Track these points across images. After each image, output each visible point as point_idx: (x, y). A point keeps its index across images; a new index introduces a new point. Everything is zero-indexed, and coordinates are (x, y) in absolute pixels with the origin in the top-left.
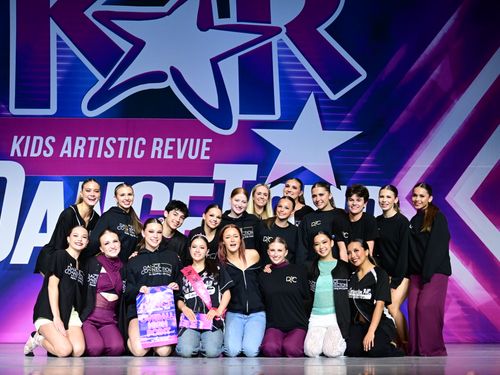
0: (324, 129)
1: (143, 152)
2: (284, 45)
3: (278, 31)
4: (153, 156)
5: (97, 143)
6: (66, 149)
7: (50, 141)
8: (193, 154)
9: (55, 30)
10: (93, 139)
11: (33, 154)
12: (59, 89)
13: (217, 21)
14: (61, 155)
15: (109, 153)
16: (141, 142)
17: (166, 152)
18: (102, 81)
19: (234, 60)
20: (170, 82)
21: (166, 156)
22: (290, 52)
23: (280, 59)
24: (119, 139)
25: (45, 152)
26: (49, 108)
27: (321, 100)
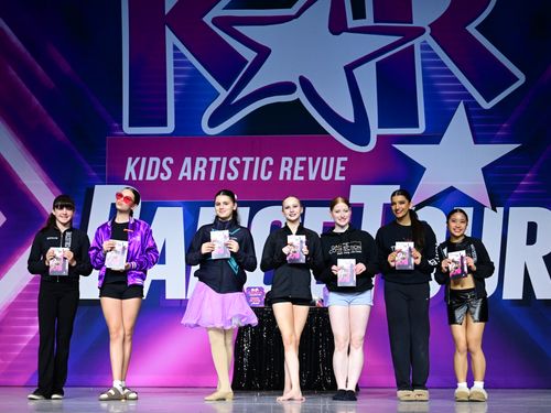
0: (476, 143)
1: (270, 173)
2: (429, 48)
3: (421, 31)
4: (281, 178)
5: (219, 164)
6: (186, 171)
7: (168, 162)
8: (327, 175)
9: (171, 39)
10: (214, 160)
11: (149, 178)
12: (177, 105)
14: (180, 178)
15: (233, 175)
16: (268, 162)
17: (296, 172)
18: (224, 94)
19: (372, 65)
20: (299, 94)
21: (296, 178)
22: (436, 56)
23: (423, 64)
24: (244, 159)
25: (162, 174)
26: (166, 125)
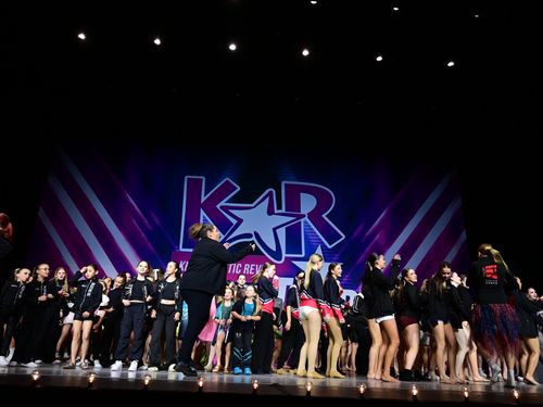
1: (240, 270)
2: (307, 223)
3: (304, 216)
9: (203, 213)
13: (276, 211)
16: (239, 266)
18: (223, 237)
19: (283, 229)
20: (254, 238)
21: (251, 273)
23: (305, 229)
27: (324, 248)
